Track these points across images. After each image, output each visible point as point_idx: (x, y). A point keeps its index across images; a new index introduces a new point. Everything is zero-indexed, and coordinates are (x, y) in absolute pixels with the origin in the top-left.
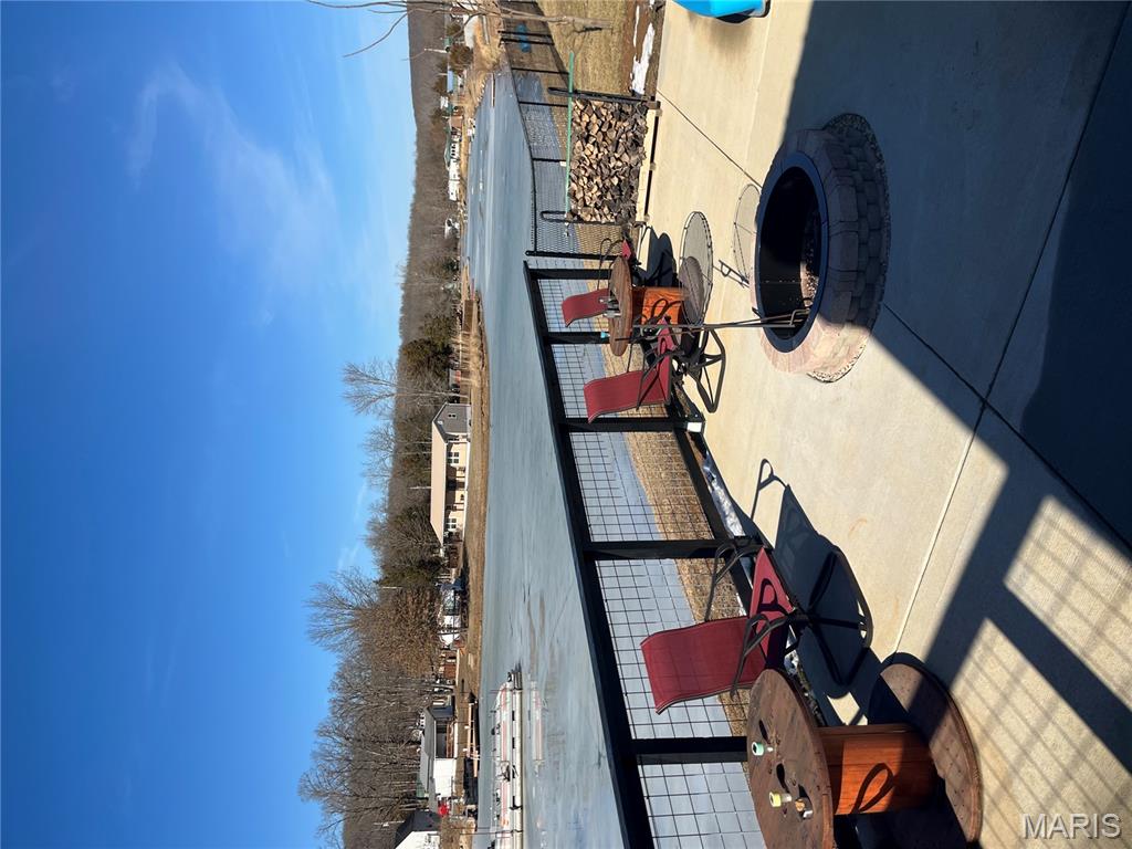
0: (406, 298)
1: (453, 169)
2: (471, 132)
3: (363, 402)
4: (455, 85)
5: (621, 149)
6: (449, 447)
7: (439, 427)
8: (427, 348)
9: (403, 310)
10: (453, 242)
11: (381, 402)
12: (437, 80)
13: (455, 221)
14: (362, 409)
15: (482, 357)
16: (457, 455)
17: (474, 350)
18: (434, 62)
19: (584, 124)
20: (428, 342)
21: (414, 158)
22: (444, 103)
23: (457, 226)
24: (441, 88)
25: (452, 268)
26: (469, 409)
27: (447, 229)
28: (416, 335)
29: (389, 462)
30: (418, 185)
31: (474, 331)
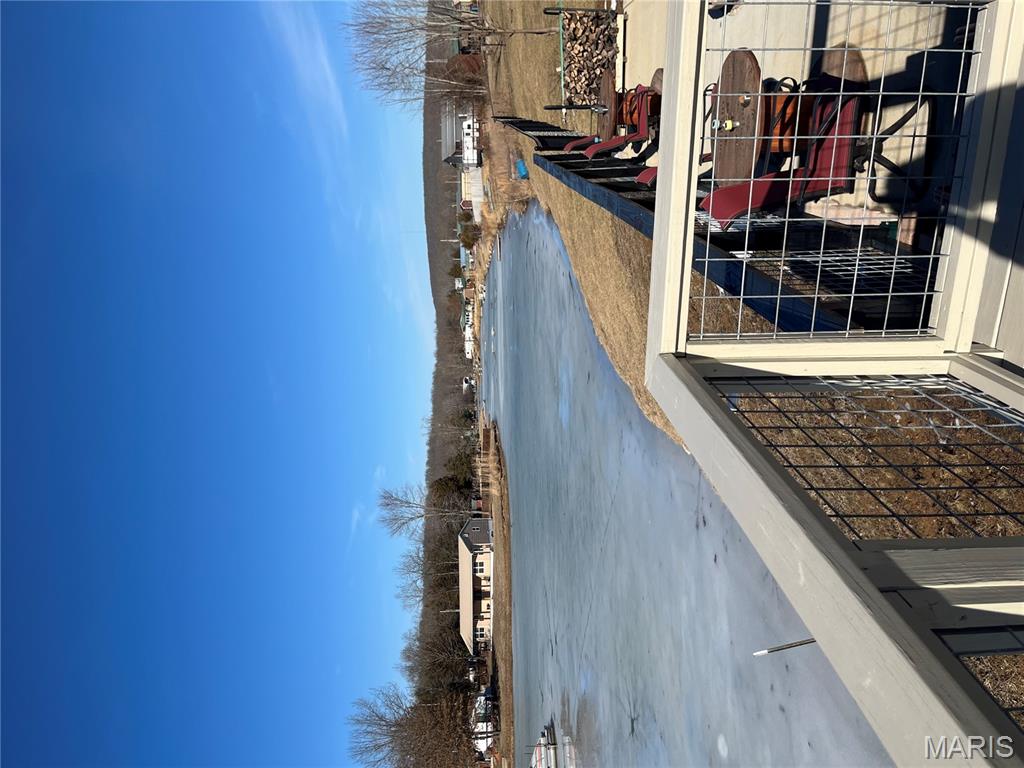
0: (431, 452)
1: (468, 333)
2: (481, 296)
3: (397, 524)
4: (467, 262)
5: (600, 46)
6: (474, 558)
7: (464, 539)
8: (450, 484)
9: (428, 463)
10: (471, 397)
11: (413, 524)
12: (451, 266)
13: (471, 379)
14: (394, 533)
15: (499, 470)
16: (482, 564)
17: (493, 465)
18: (449, 253)
19: (571, 29)
20: (451, 479)
21: (435, 335)
22: (459, 284)
23: (473, 382)
24: (457, 271)
25: (470, 417)
26: (490, 522)
27: (465, 385)
28: (443, 473)
29: (420, 584)
30: (439, 355)
31: (492, 450)
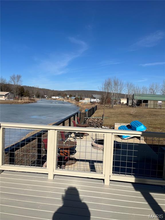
0: (31, 87)
1: (57, 97)
2: (65, 101)
3: (13, 78)
4: (72, 98)
6: (4, 95)
7: (8, 93)
8: (23, 91)
9: (28, 86)
10: (43, 97)
11: (13, 82)
12: (72, 95)
13: (47, 97)
14: (11, 78)
15: (25, 102)
16: (2, 97)
17: (26, 101)
18: (75, 95)
20: (24, 92)
21: (58, 90)
22: (68, 96)
23: (46, 98)
25: (38, 96)
26: (12, 100)
27: (46, 96)
28: (25, 90)
30: (53, 91)
31: (29, 101)
